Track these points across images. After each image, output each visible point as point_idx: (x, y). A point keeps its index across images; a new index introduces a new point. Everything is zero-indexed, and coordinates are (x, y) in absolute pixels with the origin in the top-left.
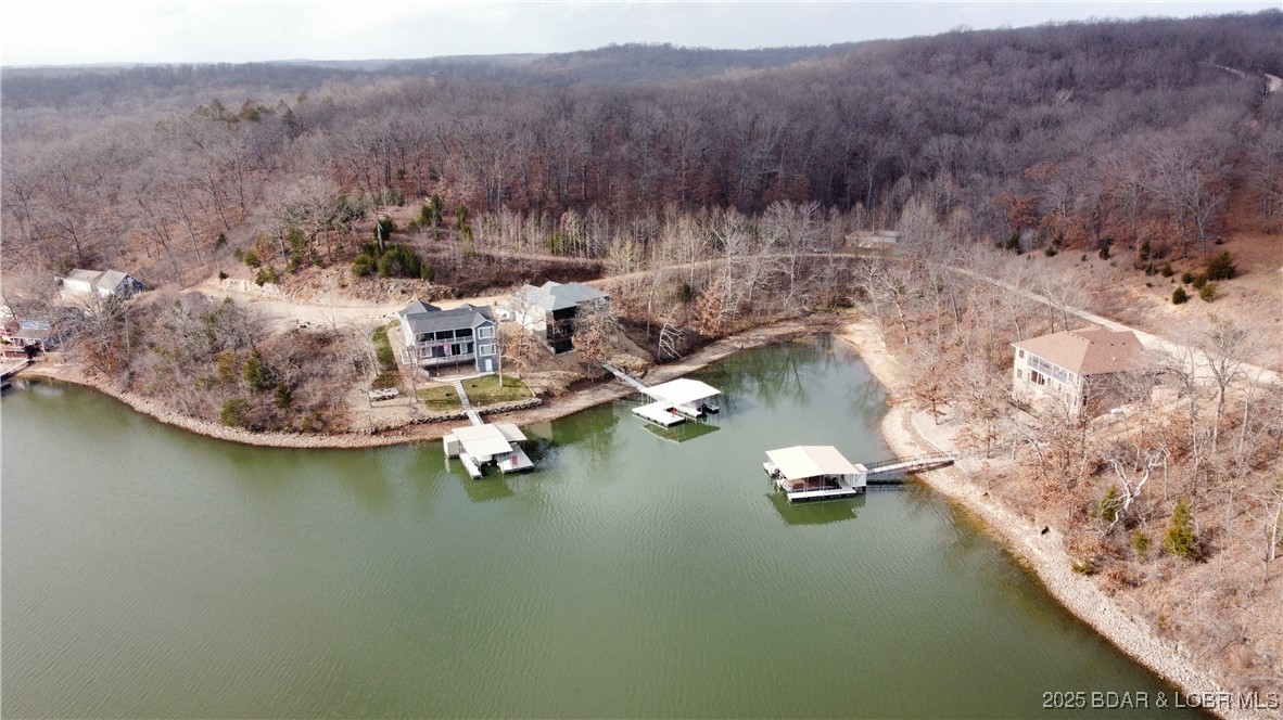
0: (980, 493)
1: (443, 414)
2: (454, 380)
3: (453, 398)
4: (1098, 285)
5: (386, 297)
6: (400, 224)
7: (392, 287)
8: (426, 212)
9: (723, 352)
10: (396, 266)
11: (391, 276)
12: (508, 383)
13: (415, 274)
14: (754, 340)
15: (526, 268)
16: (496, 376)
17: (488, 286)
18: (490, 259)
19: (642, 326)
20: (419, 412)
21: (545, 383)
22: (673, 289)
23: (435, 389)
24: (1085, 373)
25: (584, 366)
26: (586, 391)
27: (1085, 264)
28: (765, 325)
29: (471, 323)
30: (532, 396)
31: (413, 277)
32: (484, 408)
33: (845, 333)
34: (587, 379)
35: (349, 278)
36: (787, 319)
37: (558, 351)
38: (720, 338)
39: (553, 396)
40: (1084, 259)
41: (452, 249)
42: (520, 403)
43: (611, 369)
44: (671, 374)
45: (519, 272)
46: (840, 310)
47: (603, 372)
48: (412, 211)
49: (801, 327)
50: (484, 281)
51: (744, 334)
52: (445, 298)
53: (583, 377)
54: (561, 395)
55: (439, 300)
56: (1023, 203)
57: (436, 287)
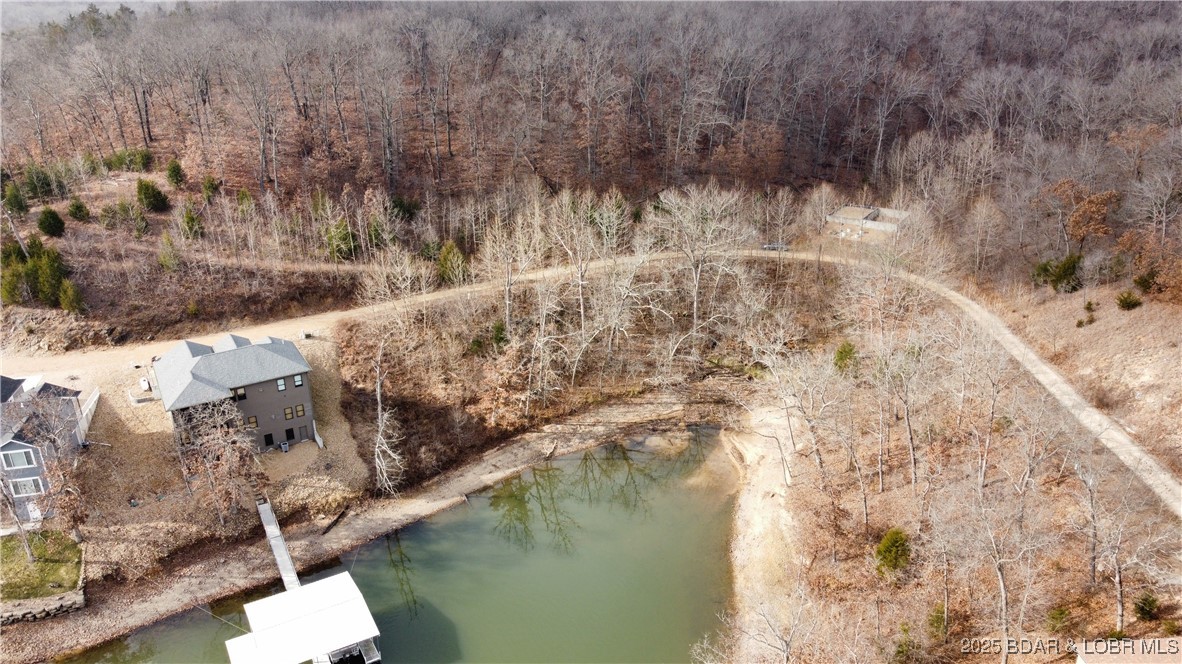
5: (6, 337)
9: (515, 464)
14: (582, 436)
21: (119, 553)
26: (196, 567)
28: (619, 397)
30: (75, 583)
31: (54, 308)
39: (121, 582)
42: (38, 605)
43: (267, 518)
45: (241, 295)
47: (250, 524)
49: (676, 408)
50: (174, 312)
51: (574, 420)
52: (93, 343)
53: (206, 534)
54: (141, 581)
55: (85, 345)
56: (1090, 202)
57: (83, 324)
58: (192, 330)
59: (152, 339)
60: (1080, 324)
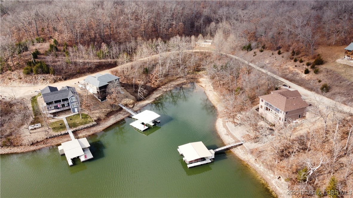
0: (254, 159)
1: (59, 133)
2: (63, 118)
3: (63, 125)
4: (278, 65)
5: (37, 82)
6: (41, 51)
7: (39, 78)
8: (51, 46)
9: (160, 93)
10: (40, 70)
11: (38, 74)
12: (84, 117)
13: (48, 72)
14: (170, 87)
15: (90, 66)
16: (79, 114)
17: (76, 74)
18: (75, 64)
19: (132, 85)
20: (50, 133)
21: (98, 115)
22: (142, 70)
23: (56, 122)
24: (286, 111)
25: (112, 106)
26: (113, 116)
27: (273, 56)
28: (173, 80)
29: (67, 96)
30: (93, 121)
31: (47, 73)
32: (74, 129)
33: (199, 82)
34: (113, 111)
35: (22, 75)
36: (180, 77)
37: (102, 100)
38: (159, 87)
39: (101, 120)
40: (273, 54)
41: (61, 61)
42: (88, 125)
43: (121, 106)
44: (143, 105)
45: (87, 68)
46: (196, 72)
47: (119, 108)
48: (46, 46)
49: (185, 80)
50: (74, 72)
51: (166, 85)
52: (60, 81)
53: (112, 110)
54: (104, 119)
55: (58, 81)
56: (251, 33)
57: (56, 76)
58: (79, 76)
59: (72, 79)
60: (254, 56)
